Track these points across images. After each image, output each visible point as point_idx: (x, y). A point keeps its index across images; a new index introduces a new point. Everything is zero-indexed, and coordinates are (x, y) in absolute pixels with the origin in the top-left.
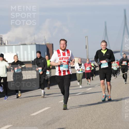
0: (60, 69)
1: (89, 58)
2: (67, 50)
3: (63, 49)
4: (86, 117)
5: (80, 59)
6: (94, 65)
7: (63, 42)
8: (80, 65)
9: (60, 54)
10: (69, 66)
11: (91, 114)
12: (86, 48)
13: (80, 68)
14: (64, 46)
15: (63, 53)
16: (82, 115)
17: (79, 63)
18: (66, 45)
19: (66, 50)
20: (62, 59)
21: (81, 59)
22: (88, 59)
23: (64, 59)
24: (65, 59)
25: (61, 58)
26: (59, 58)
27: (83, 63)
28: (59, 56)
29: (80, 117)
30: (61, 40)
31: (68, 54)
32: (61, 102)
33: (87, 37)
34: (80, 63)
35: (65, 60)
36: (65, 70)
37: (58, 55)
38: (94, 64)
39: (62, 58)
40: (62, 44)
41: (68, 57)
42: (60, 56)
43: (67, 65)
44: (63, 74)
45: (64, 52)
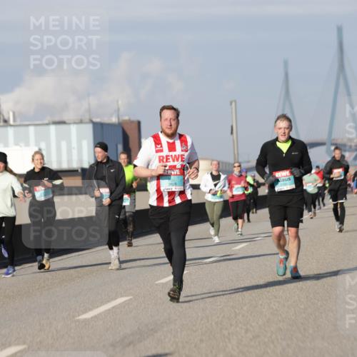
0: (162, 189)
1: (240, 160)
2: (181, 136)
3: (169, 132)
4: (231, 325)
5: (215, 162)
6: (254, 180)
7: (168, 114)
8: (216, 178)
9: (161, 147)
10: (186, 178)
11: (243, 316)
12: (232, 133)
13: (215, 185)
14: (171, 126)
15: (168, 143)
16: (218, 317)
17: (211, 174)
18: (178, 123)
19: (178, 135)
20: (167, 159)
21: (219, 164)
22: (238, 162)
23: (171, 160)
24: (174, 161)
25: (163, 157)
26: (160, 157)
27: (224, 174)
28: (157, 151)
29: (213, 323)
30: (164, 108)
31: (181, 145)
32: (162, 283)
33: (235, 101)
34: (215, 173)
35: (176, 163)
36: (173, 190)
37: (156, 147)
38: (254, 176)
39: (167, 156)
40: (166, 119)
41: (182, 155)
42: (162, 151)
43: (181, 177)
44: (170, 202)
45: (171, 141)
